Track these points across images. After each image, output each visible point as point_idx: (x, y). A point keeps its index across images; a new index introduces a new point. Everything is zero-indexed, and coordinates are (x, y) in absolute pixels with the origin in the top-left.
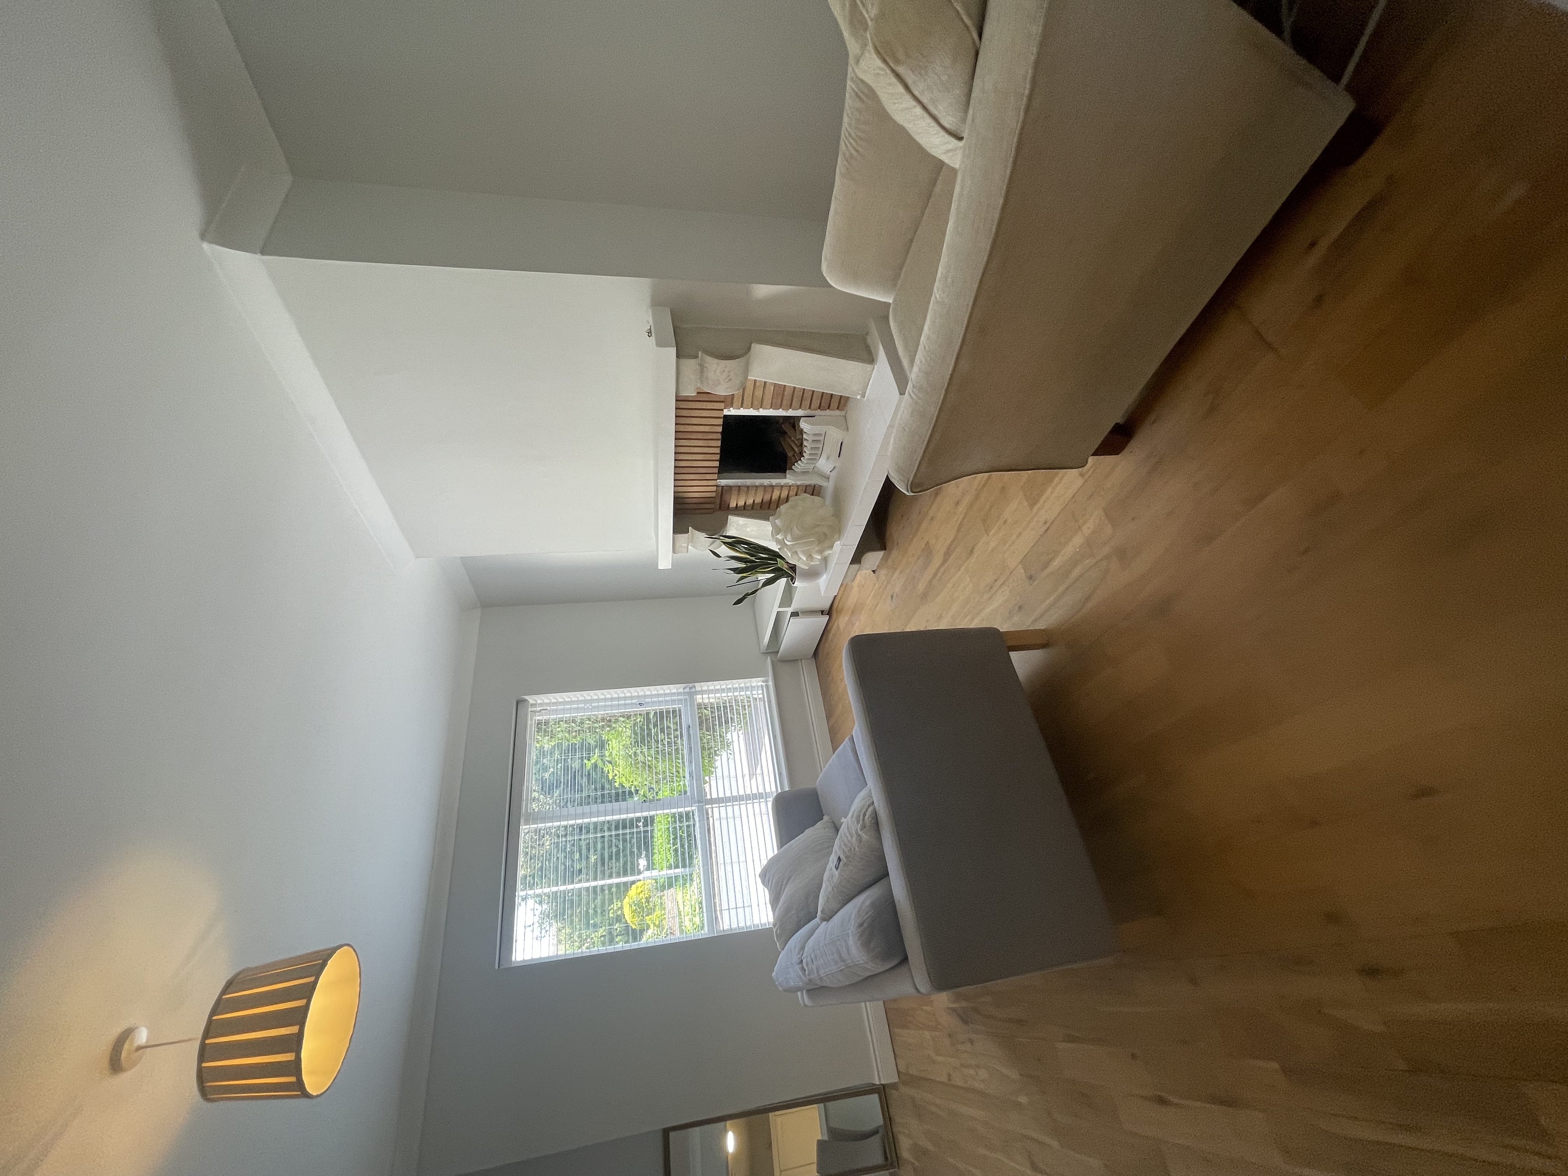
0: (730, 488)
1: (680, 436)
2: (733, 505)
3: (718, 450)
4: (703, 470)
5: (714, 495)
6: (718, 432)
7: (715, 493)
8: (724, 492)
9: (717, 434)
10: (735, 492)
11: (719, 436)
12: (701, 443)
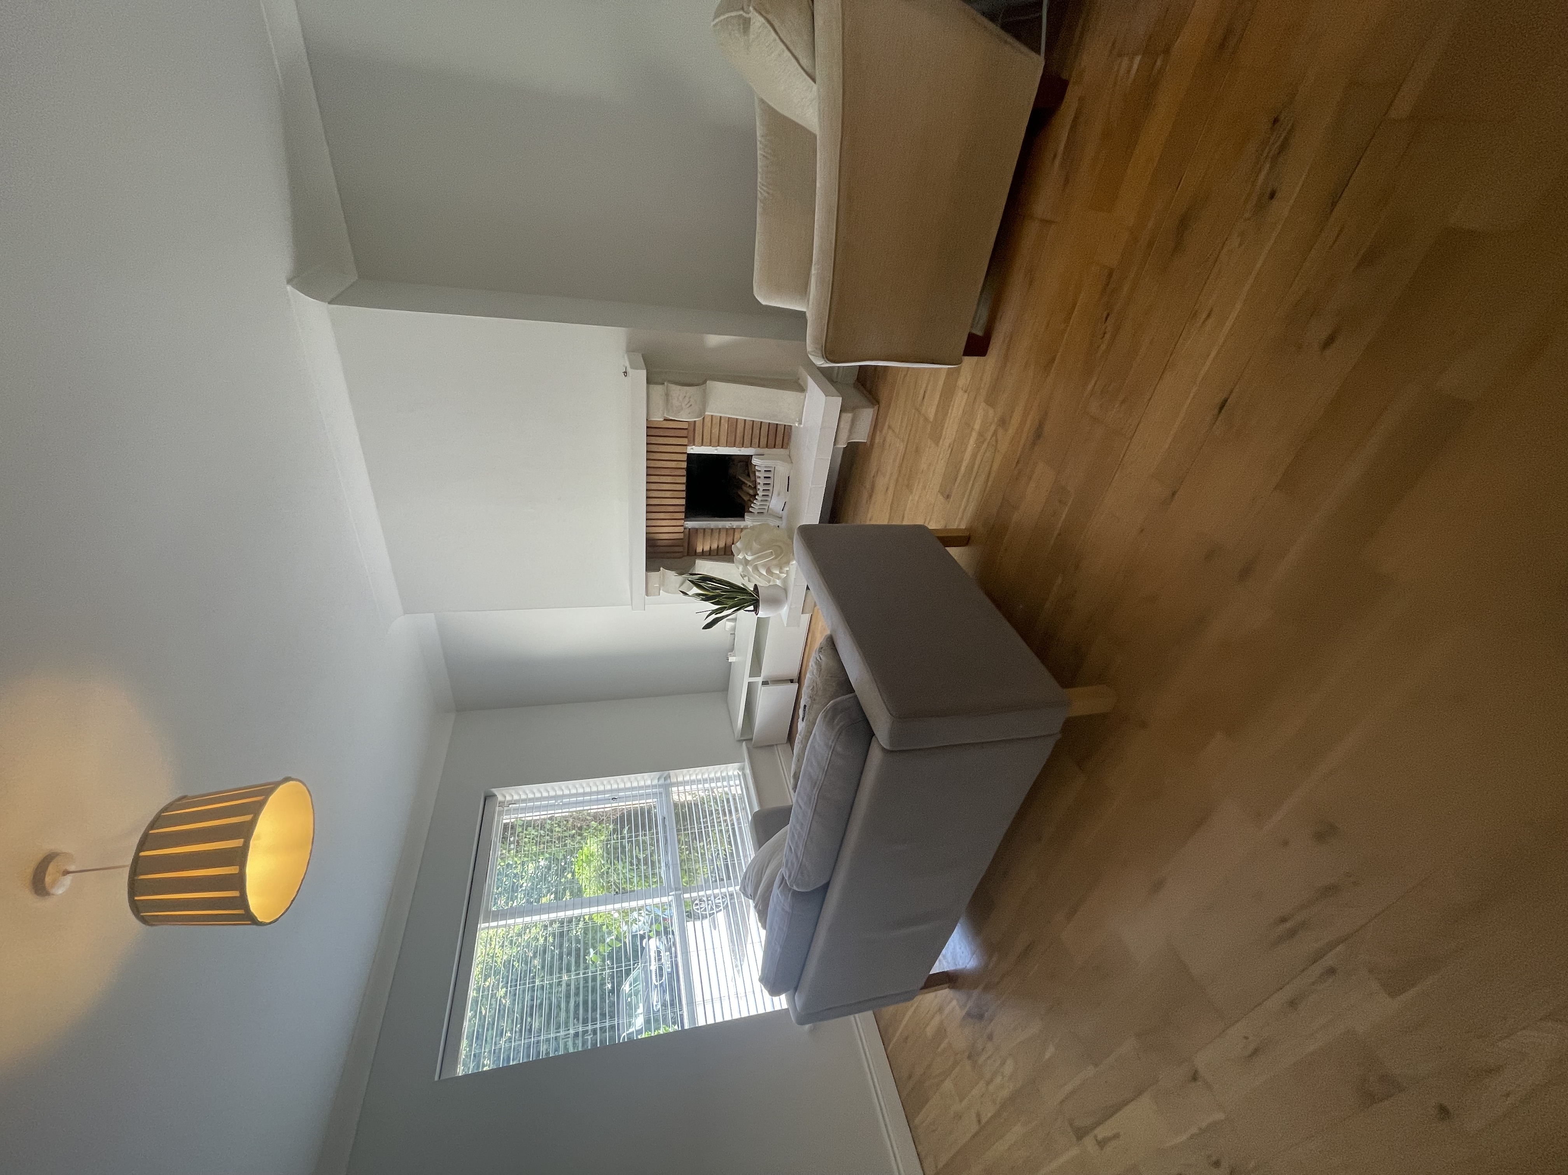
0: (696, 530)
1: (652, 472)
2: (699, 549)
3: (683, 487)
4: (671, 509)
5: (681, 536)
6: (684, 468)
7: (682, 534)
8: (691, 534)
9: (681, 470)
10: (700, 536)
11: (684, 472)
12: (669, 479)
